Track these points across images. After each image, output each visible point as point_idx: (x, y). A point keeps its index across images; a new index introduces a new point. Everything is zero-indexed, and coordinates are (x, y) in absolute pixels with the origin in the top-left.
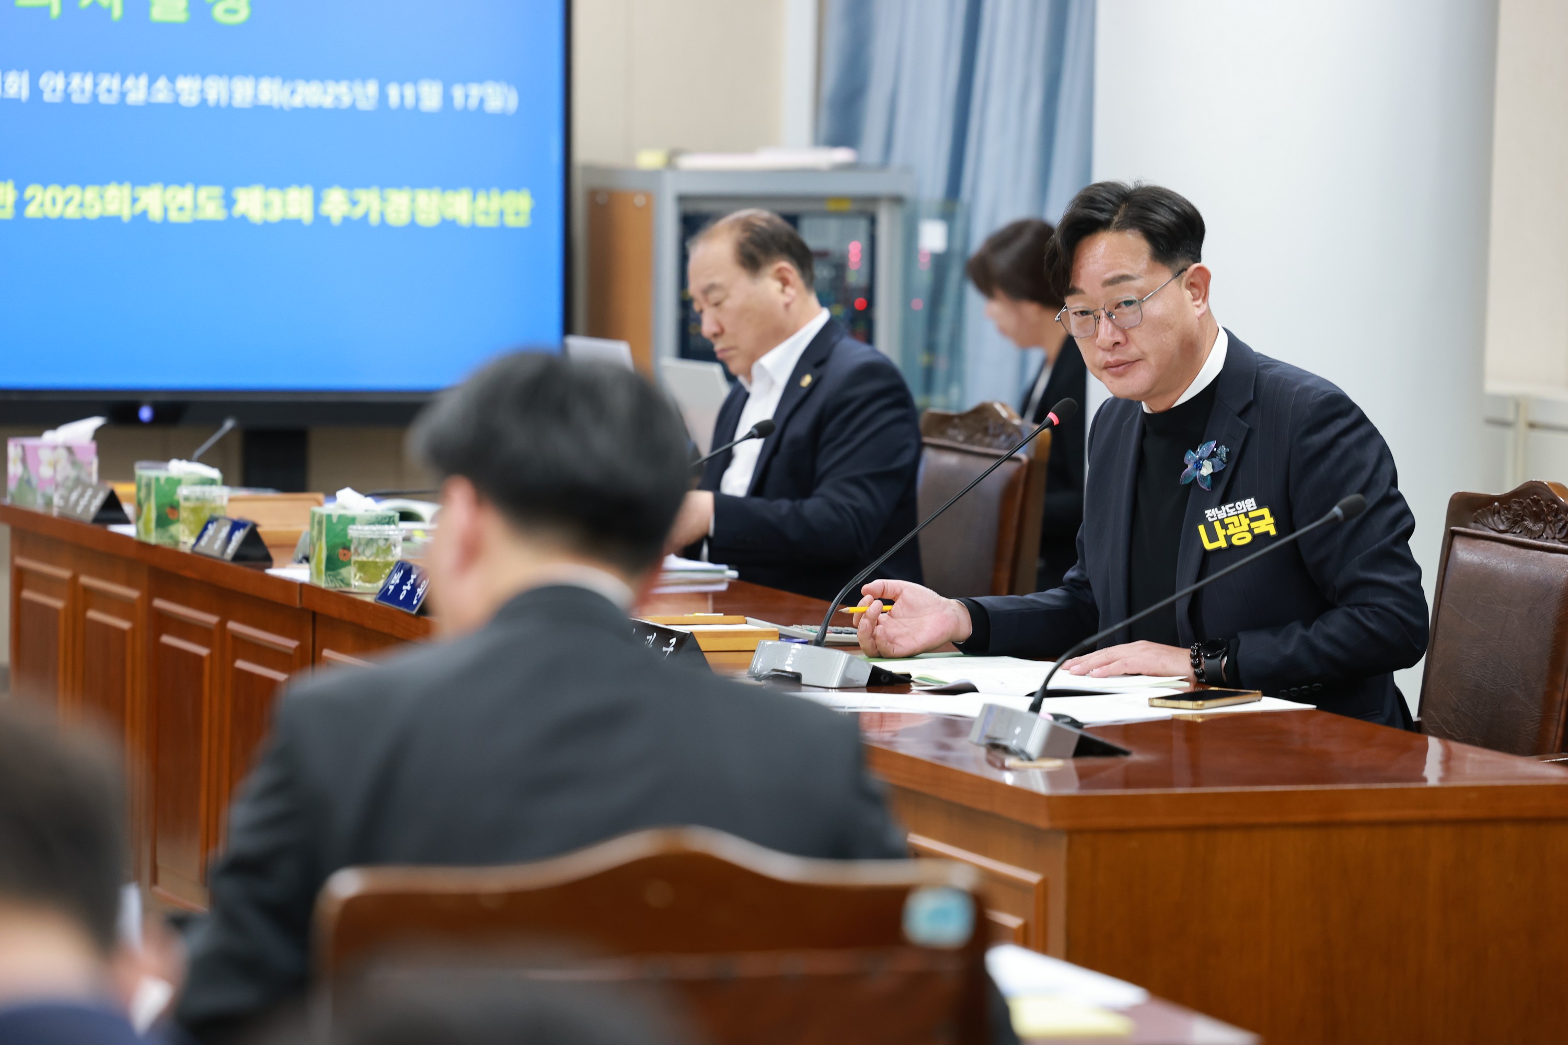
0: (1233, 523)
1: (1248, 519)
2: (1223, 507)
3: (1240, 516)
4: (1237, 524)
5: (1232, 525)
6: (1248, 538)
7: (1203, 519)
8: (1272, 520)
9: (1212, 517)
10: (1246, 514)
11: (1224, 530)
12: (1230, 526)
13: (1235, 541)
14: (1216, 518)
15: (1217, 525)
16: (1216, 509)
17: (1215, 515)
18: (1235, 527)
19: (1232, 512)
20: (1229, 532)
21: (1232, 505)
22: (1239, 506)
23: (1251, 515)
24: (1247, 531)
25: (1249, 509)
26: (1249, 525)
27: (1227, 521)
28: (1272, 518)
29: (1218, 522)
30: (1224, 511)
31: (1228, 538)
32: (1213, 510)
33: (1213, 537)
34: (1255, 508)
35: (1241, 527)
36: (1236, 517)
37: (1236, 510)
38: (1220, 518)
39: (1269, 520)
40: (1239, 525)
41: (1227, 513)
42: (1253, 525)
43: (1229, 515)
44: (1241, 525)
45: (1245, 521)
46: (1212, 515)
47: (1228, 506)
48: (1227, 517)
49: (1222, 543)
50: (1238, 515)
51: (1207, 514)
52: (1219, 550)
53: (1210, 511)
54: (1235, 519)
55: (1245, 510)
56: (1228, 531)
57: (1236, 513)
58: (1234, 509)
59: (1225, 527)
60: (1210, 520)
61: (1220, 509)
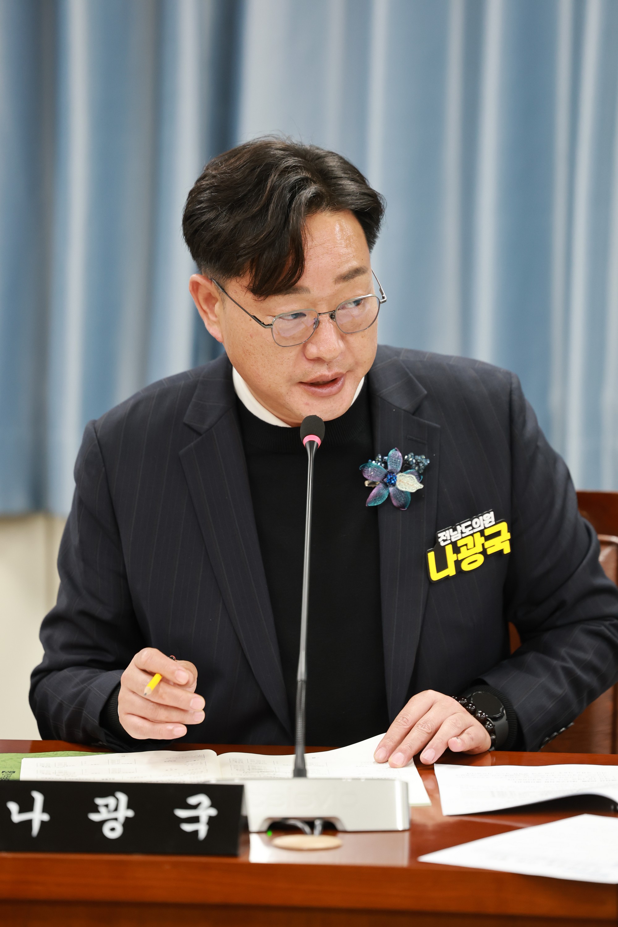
0: (466, 545)
1: (483, 538)
2: (458, 527)
3: (475, 535)
4: (470, 545)
5: (465, 547)
6: (481, 559)
7: (434, 544)
8: (508, 536)
9: (444, 541)
10: (482, 532)
11: (455, 555)
12: (463, 549)
13: (465, 567)
14: (449, 542)
15: (449, 550)
16: (451, 530)
17: (449, 538)
18: (468, 549)
19: (468, 531)
20: (460, 557)
21: (469, 523)
22: (476, 523)
23: (487, 532)
24: (480, 553)
25: (487, 526)
26: (483, 545)
27: (459, 544)
28: (509, 534)
29: (451, 546)
30: (460, 532)
31: (458, 563)
32: (447, 531)
33: (442, 565)
34: (494, 523)
35: (475, 548)
36: (471, 537)
37: (473, 528)
38: (453, 540)
39: (506, 535)
40: (473, 546)
41: (462, 533)
42: (488, 544)
43: (464, 535)
44: (474, 546)
45: (480, 540)
46: (445, 538)
47: (464, 525)
48: (462, 538)
49: (451, 571)
50: (472, 535)
51: (440, 537)
52: (447, 578)
53: (444, 533)
54: (469, 540)
55: (482, 528)
56: (459, 555)
57: (472, 532)
58: (471, 528)
59: (456, 550)
60: (442, 544)
61: (455, 530)
